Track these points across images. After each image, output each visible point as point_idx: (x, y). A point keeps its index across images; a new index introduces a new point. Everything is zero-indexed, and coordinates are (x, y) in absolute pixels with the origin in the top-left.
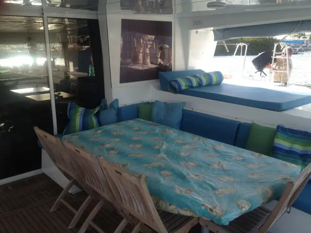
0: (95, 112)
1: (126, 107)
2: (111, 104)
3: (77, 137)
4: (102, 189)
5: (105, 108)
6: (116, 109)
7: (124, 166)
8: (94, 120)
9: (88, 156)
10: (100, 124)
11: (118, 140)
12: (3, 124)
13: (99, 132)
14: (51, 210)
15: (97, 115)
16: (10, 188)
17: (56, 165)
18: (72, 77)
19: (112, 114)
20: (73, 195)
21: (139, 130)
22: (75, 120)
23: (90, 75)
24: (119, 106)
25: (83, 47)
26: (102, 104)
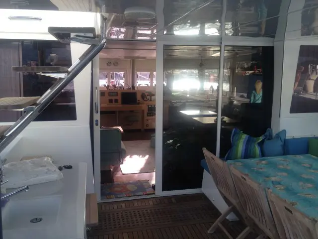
0: (260, 141)
1: (294, 140)
2: (277, 134)
3: (240, 164)
4: (264, 223)
5: (270, 138)
6: (283, 141)
7: (293, 204)
8: (257, 150)
9: (254, 185)
10: (263, 154)
11: (284, 174)
12: (171, 141)
13: (263, 162)
14: (208, 232)
15: (261, 144)
16: (173, 200)
17: (217, 187)
18: (235, 102)
19: (277, 146)
20: (230, 222)
21: (310, 168)
22: (237, 146)
23: (252, 102)
24: (287, 138)
25: (247, 72)
26: (267, 133)
